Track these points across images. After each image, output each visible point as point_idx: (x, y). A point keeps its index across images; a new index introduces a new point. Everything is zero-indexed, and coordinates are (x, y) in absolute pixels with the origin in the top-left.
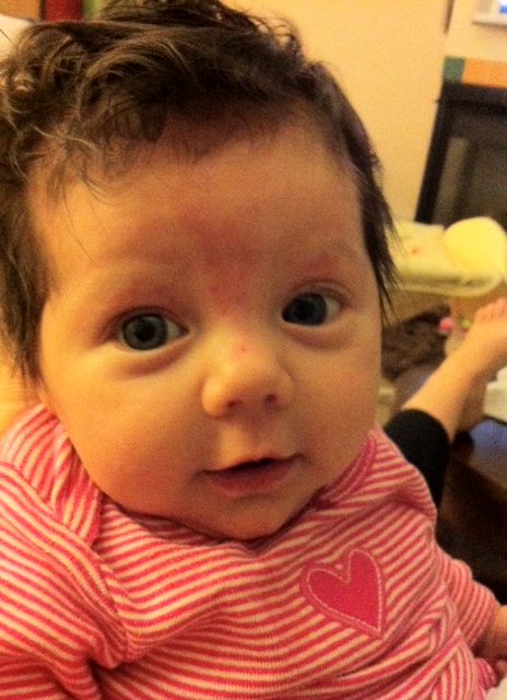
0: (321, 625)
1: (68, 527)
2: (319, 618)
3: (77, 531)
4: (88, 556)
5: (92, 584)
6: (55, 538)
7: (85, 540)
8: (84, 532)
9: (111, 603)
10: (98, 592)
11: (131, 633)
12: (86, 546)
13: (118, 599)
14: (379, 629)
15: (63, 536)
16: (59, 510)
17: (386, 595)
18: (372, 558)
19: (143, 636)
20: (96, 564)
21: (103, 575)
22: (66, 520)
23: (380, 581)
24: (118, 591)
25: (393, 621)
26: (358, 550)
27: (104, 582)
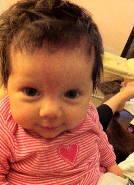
0: (59, 160)
1: (9, 128)
2: (60, 158)
3: (11, 130)
4: (12, 137)
5: (11, 143)
6: (5, 131)
7: (12, 132)
8: (12, 130)
9: (14, 148)
10: (12, 145)
11: (17, 155)
12: (12, 134)
13: (16, 147)
14: (73, 163)
15: (7, 131)
16: (8, 123)
17: (78, 155)
18: (77, 146)
19: (19, 157)
20: (13, 139)
21: (14, 141)
22: (9, 127)
23: (77, 152)
24: (16, 145)
25: (77, 162)
26: (74, 143)
27: (14, 143)
